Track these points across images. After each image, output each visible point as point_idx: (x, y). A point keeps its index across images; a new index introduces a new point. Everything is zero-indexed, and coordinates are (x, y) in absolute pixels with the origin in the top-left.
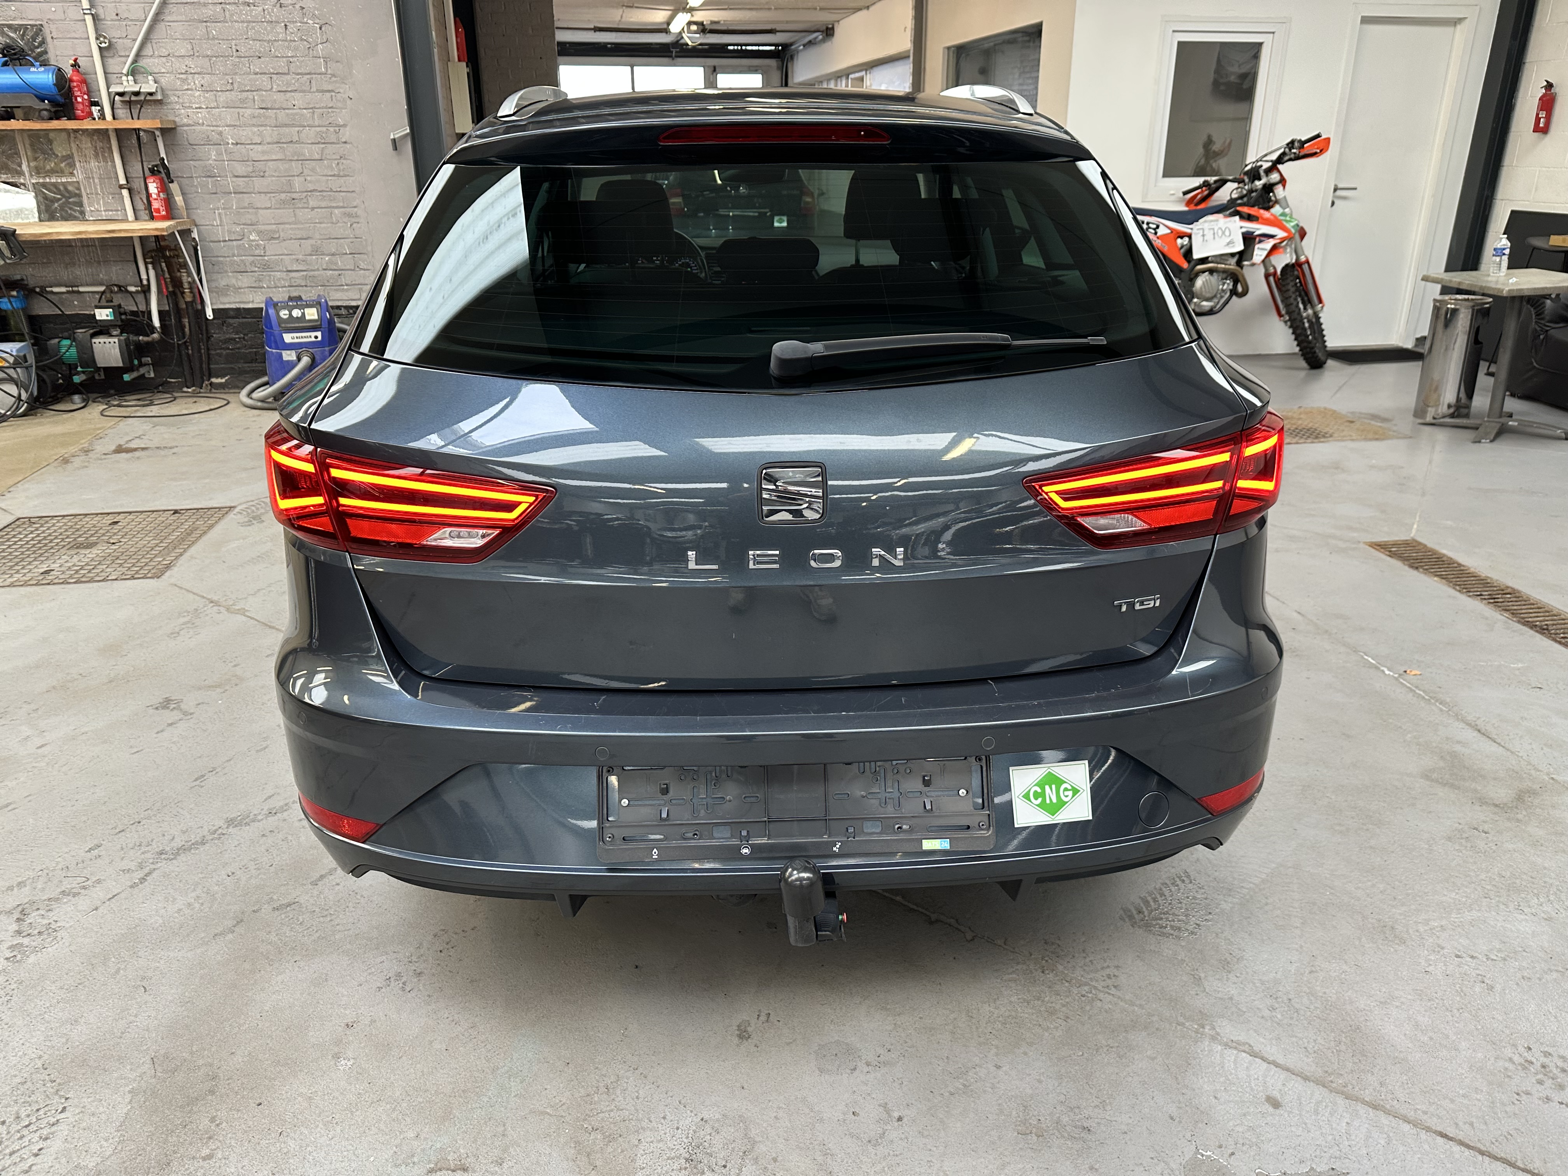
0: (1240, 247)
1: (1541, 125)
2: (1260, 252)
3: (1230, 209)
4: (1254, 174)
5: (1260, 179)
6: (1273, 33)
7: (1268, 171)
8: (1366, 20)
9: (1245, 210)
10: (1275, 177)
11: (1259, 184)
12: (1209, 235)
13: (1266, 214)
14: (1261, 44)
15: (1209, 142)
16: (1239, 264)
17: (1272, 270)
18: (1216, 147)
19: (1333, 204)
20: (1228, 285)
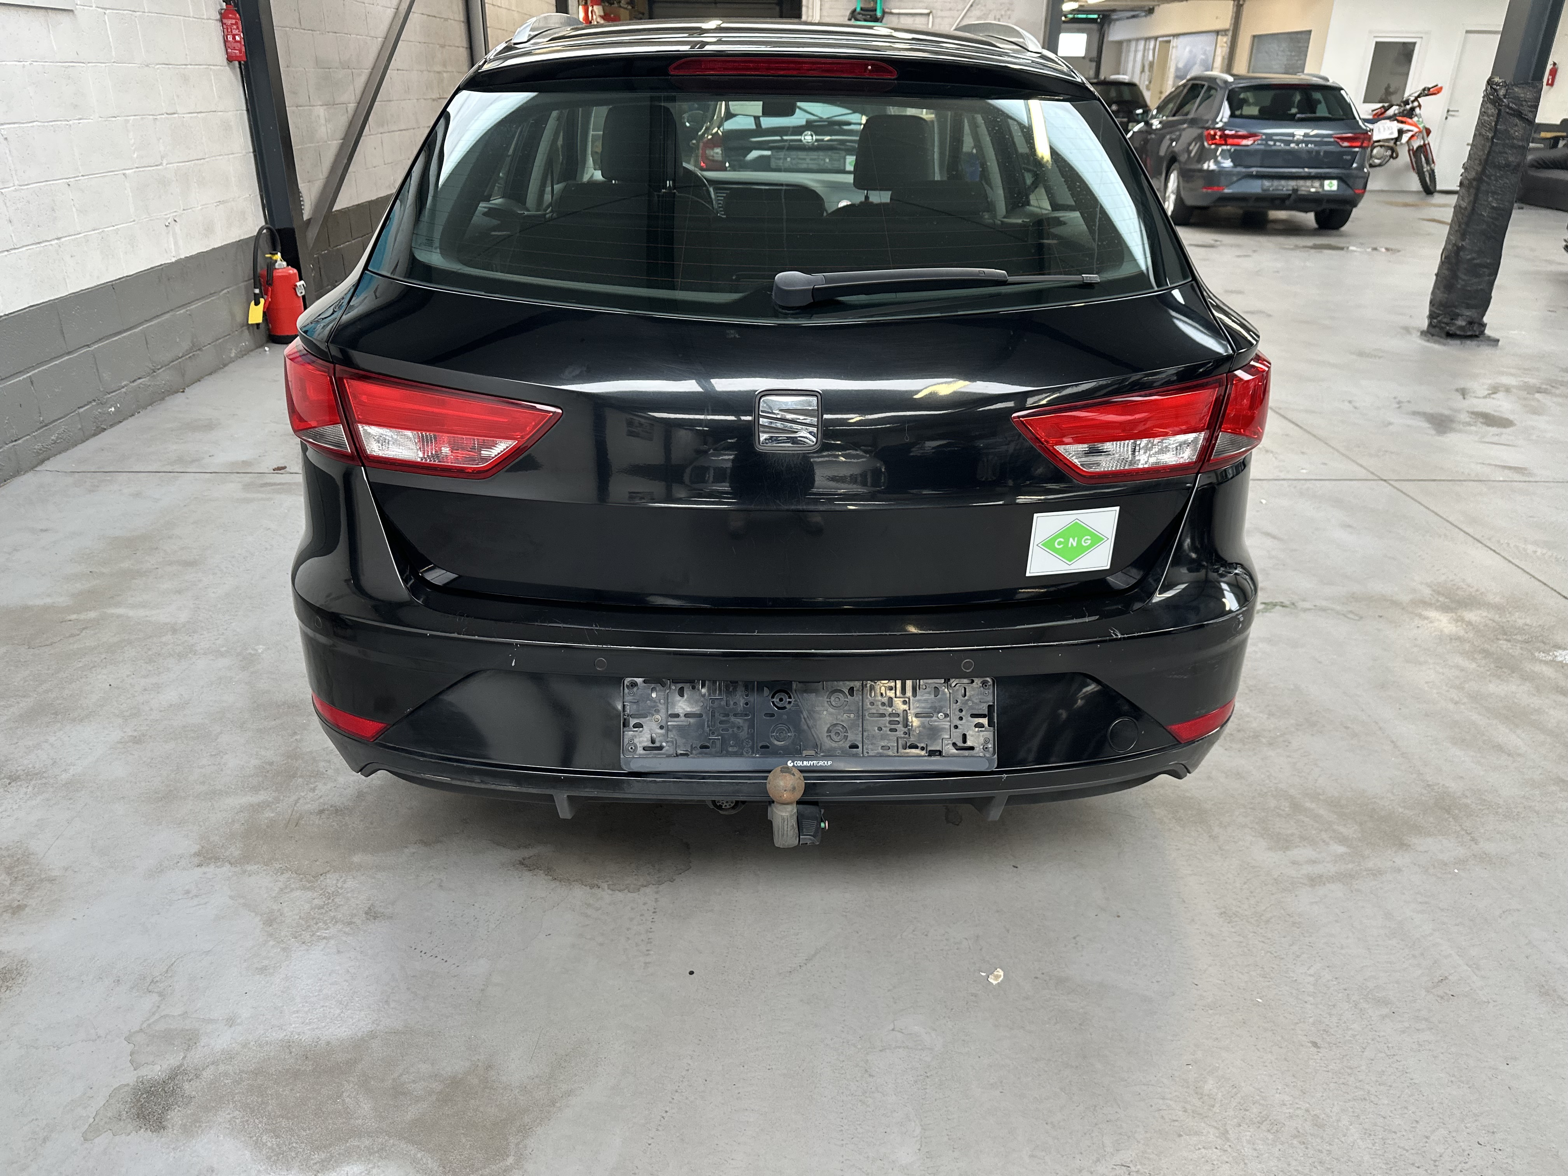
0: (1396, 135)
1: (1550, 82)
2: (1405, 138)
3: (1392, 118)
4: (1406, 103)
5: (1409, 104)
6: (1422, 38)
7: (1413, 102)
8: (1467, 32)
9: (1400, 118)
10: (1416, 104)
11: (1408, 107)
12: (1382, 130)
13: (1409, 120)
14: (1415, 44)
15: (1389, 86)
16: (1395, 143)
17: (1411, 148)
18: (1391, 90)
19: (1446, 118)
20: (1389, 153)
